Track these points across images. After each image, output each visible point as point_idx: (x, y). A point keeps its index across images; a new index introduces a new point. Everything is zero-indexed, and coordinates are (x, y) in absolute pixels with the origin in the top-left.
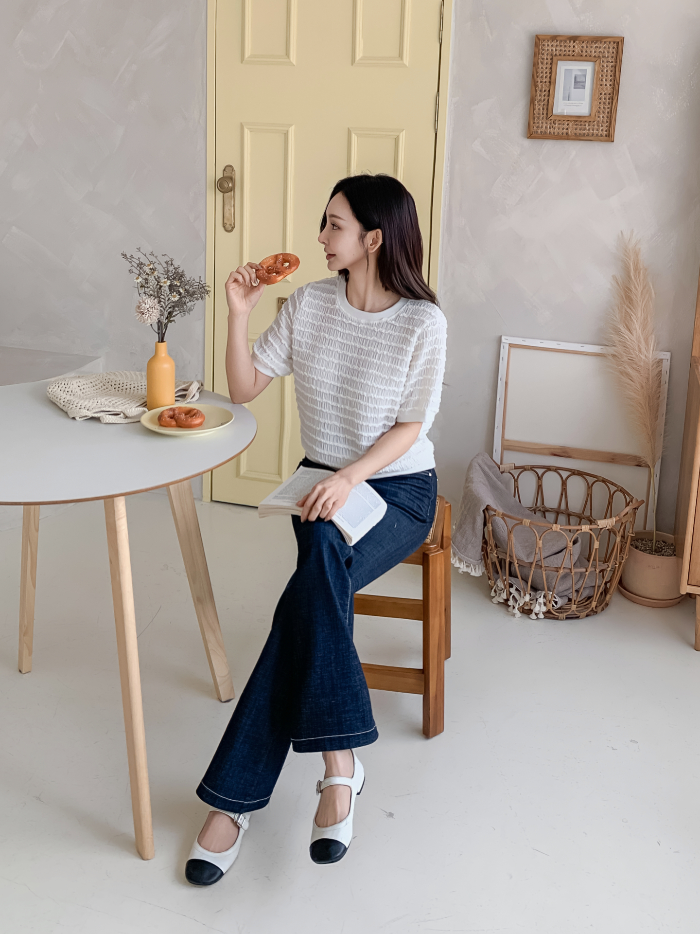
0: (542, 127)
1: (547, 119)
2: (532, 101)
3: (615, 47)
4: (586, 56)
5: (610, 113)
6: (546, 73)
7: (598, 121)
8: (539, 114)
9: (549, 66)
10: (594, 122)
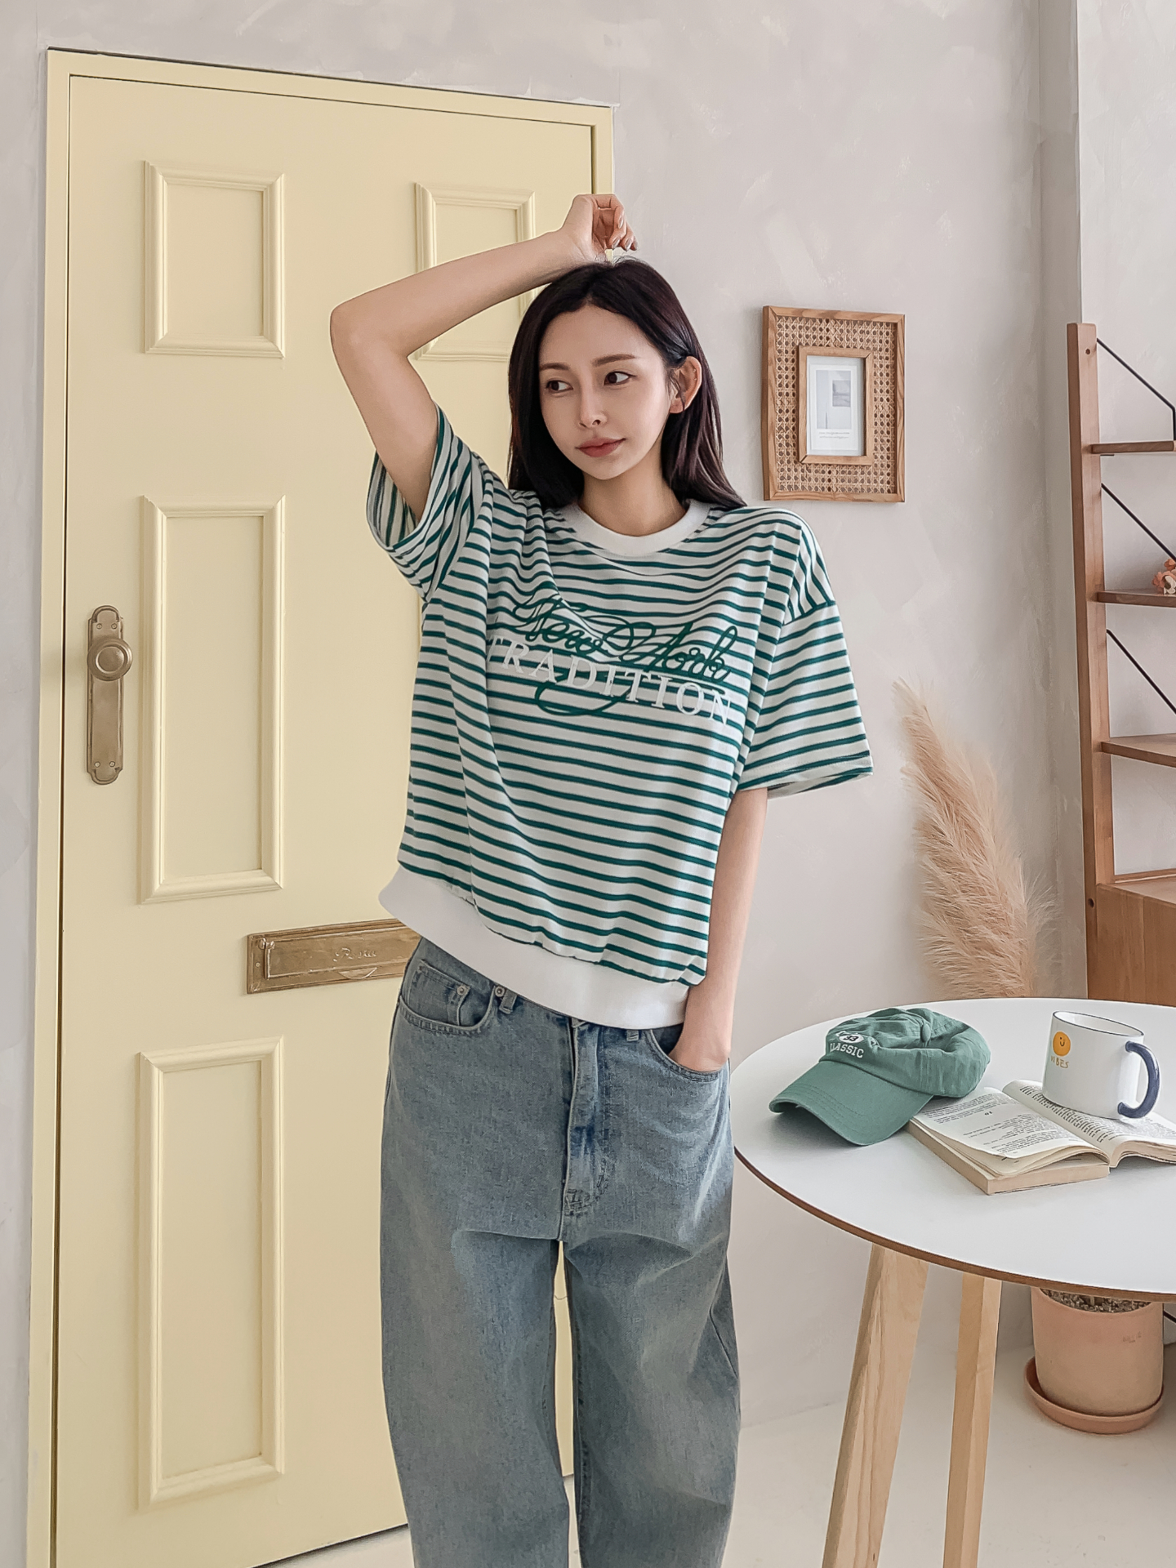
0: (789, 478)
1: (795, 462)
2: (772, 430)
3: (890, 331)
4: (848, 347)
5: (893, 449)
6: (787, 377)
7: (876, 465)
8: (781, 454)
9: (790, 365)
10: (869, 466)
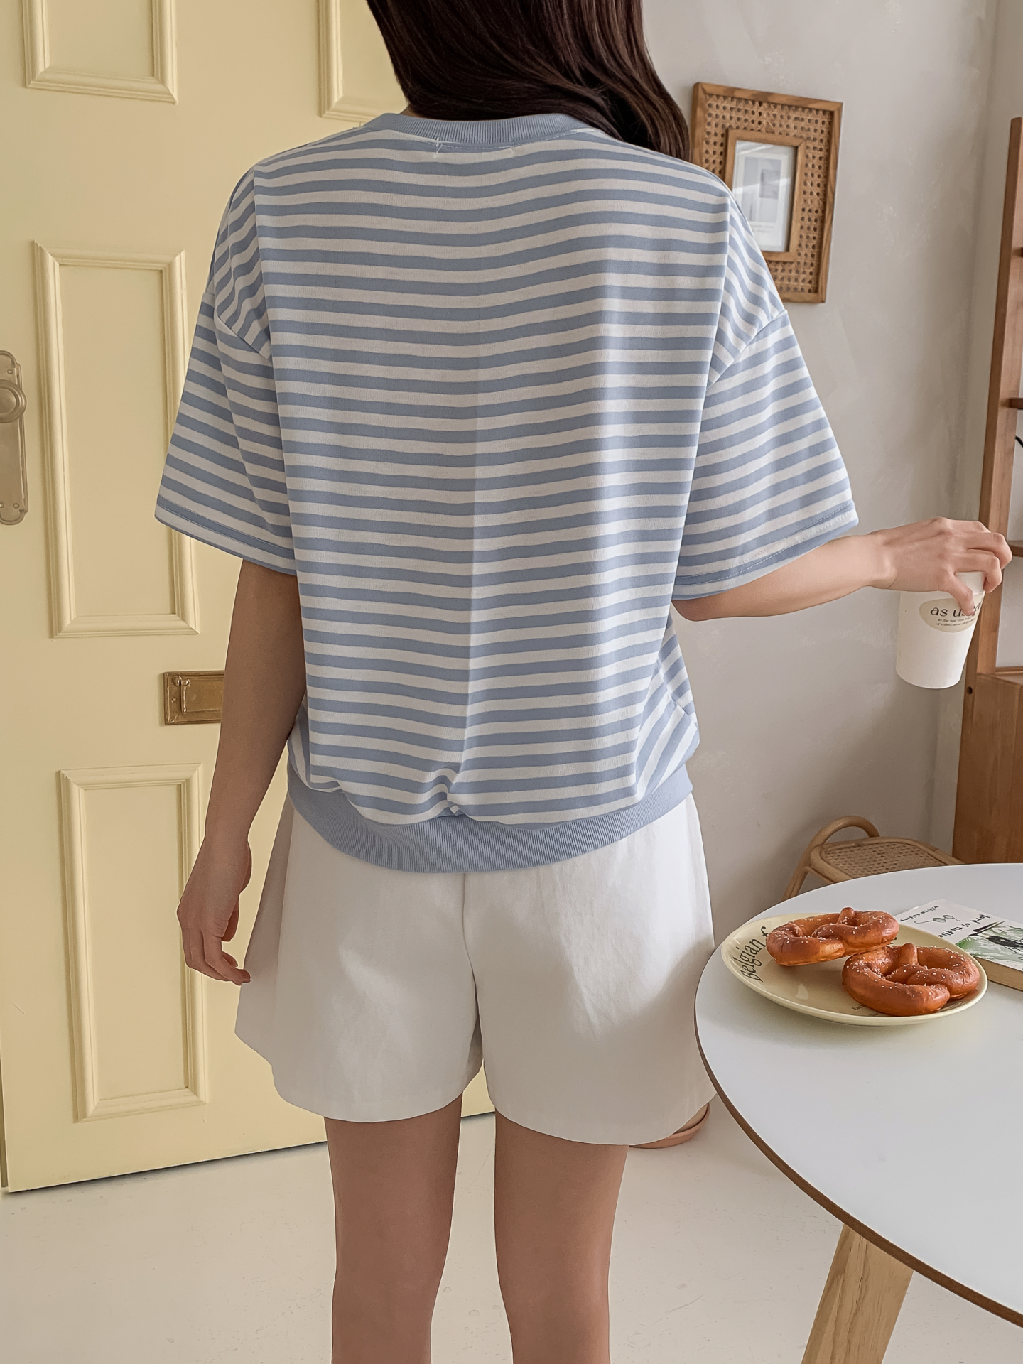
3: (826, 120)
4: (780, 133)
5: (819, 248)
6: (714, 162)
7: (799, 263)
9: (719, 149)
10: (791, 263)
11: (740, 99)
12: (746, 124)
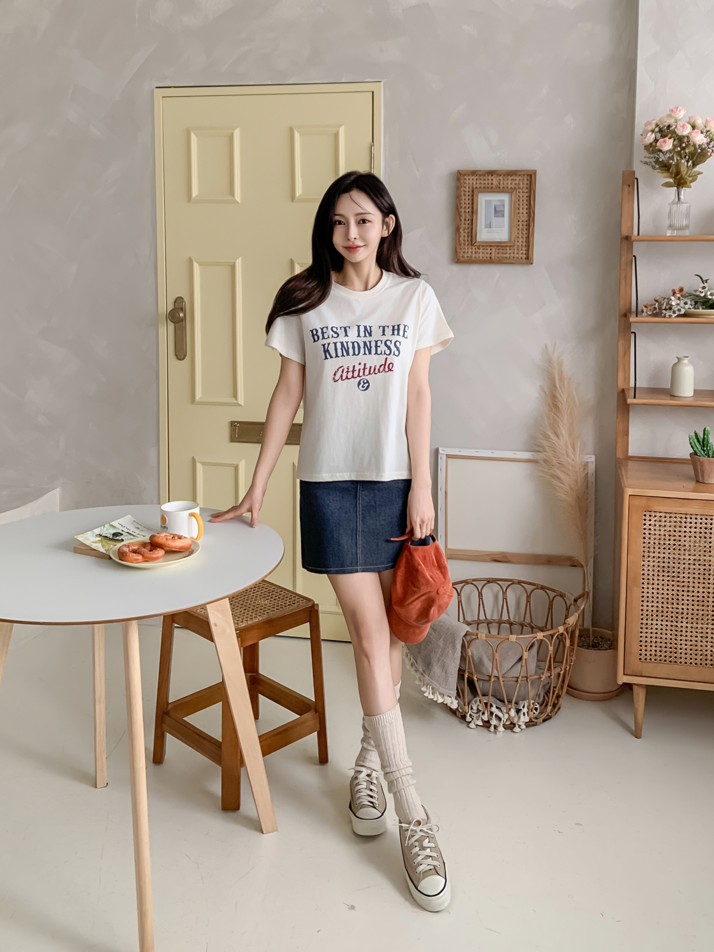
0: (468, 252)
1: (472, 245)
2: (457, 229)
3: (529, 178)
4: (503, 188)
5: (528, 238)
6: (469, 204)
7: (518, 246)
8: (464, 240)
9: (470, 197)
10: (514, 246)
11: (480, 175)
12: (484, 185)
